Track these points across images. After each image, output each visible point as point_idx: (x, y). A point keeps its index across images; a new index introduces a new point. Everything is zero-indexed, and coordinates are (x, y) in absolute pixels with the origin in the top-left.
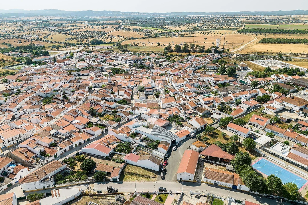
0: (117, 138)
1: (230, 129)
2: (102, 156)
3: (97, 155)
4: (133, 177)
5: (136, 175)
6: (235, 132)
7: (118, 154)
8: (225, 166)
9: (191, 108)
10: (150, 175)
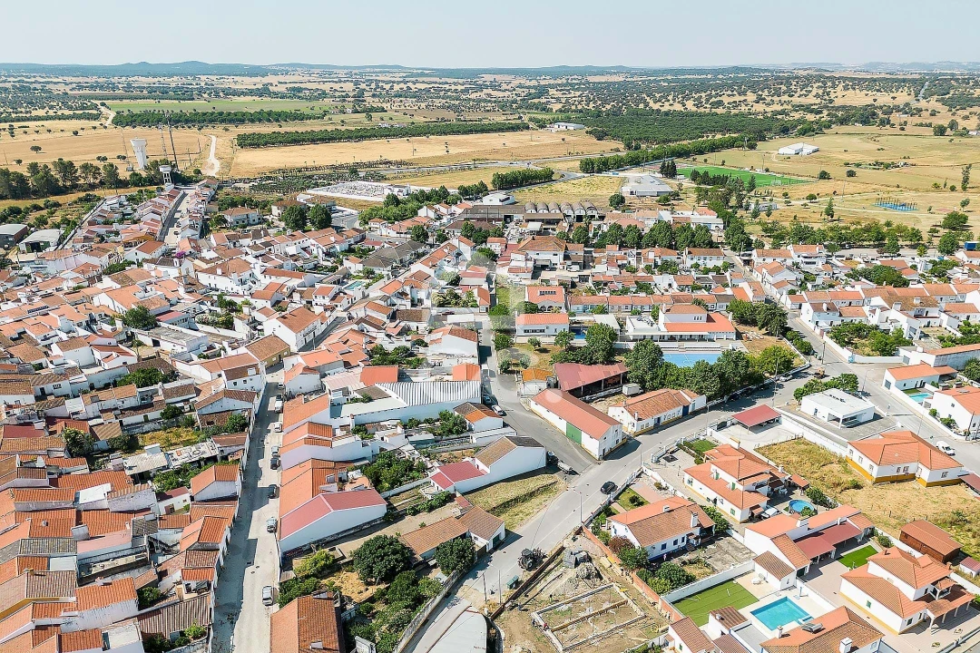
0: (335, 462)
1: (525, 331)
2: (368, 523)
3: (349, 530)
4: (516, 510)
5: (516, 500)
6: (541, 331)
7: (398, 494)
8: (621, 393)
9: (385, 320)
10: (545, 483)
